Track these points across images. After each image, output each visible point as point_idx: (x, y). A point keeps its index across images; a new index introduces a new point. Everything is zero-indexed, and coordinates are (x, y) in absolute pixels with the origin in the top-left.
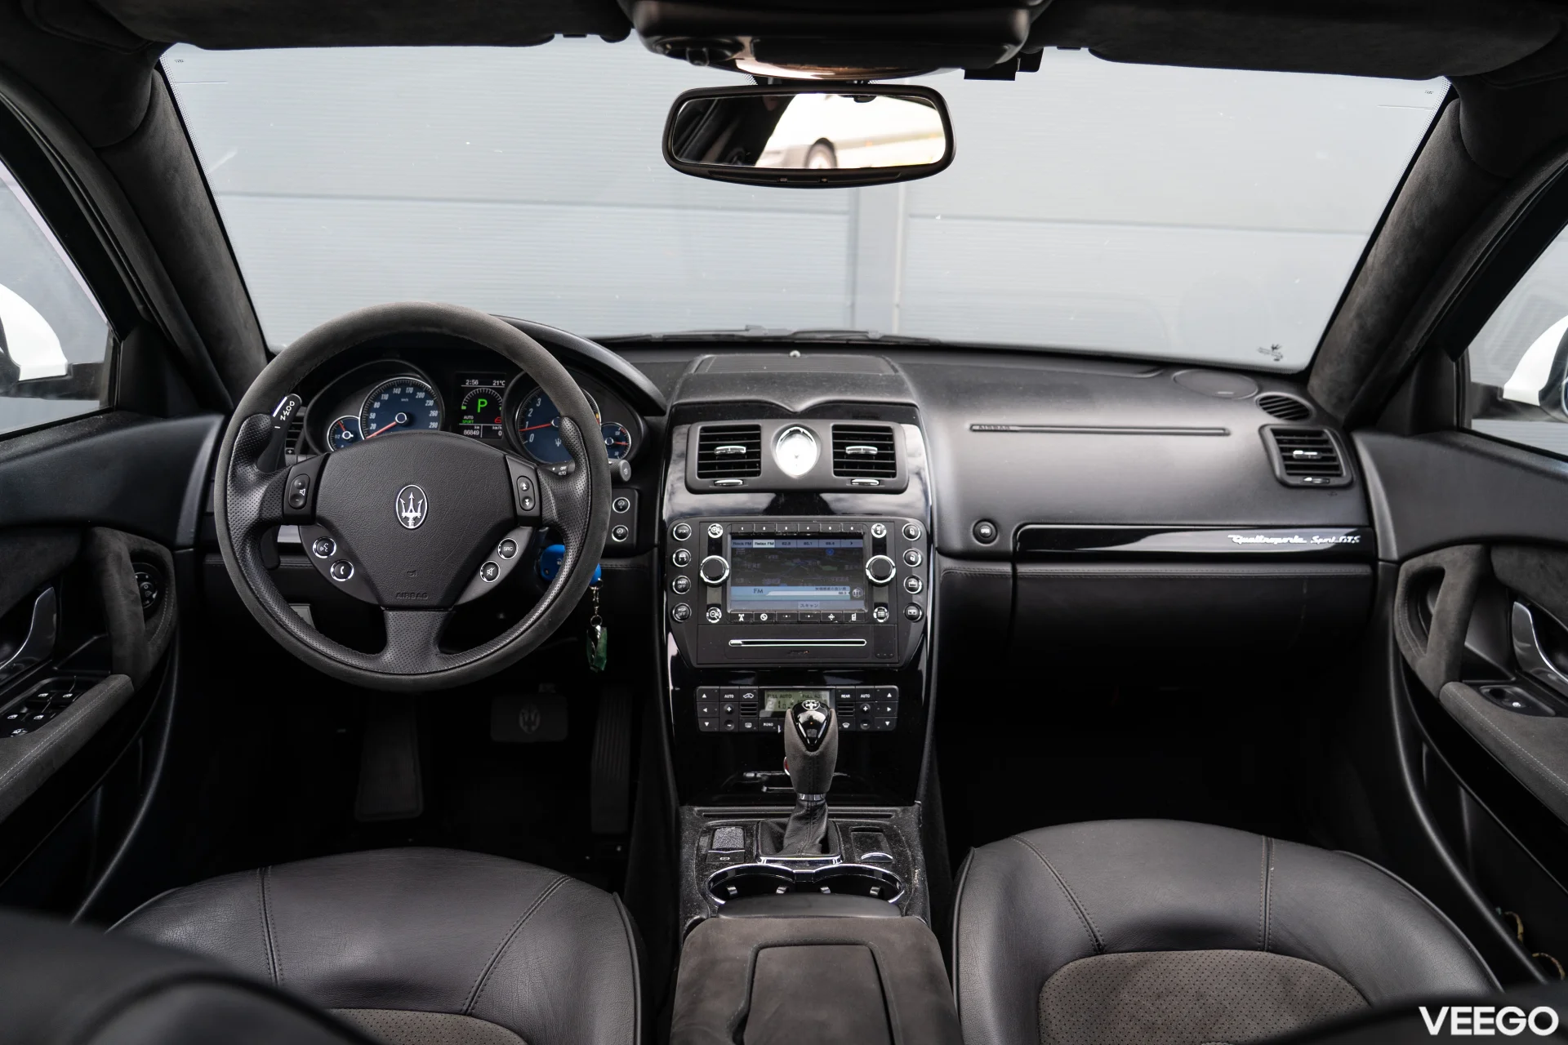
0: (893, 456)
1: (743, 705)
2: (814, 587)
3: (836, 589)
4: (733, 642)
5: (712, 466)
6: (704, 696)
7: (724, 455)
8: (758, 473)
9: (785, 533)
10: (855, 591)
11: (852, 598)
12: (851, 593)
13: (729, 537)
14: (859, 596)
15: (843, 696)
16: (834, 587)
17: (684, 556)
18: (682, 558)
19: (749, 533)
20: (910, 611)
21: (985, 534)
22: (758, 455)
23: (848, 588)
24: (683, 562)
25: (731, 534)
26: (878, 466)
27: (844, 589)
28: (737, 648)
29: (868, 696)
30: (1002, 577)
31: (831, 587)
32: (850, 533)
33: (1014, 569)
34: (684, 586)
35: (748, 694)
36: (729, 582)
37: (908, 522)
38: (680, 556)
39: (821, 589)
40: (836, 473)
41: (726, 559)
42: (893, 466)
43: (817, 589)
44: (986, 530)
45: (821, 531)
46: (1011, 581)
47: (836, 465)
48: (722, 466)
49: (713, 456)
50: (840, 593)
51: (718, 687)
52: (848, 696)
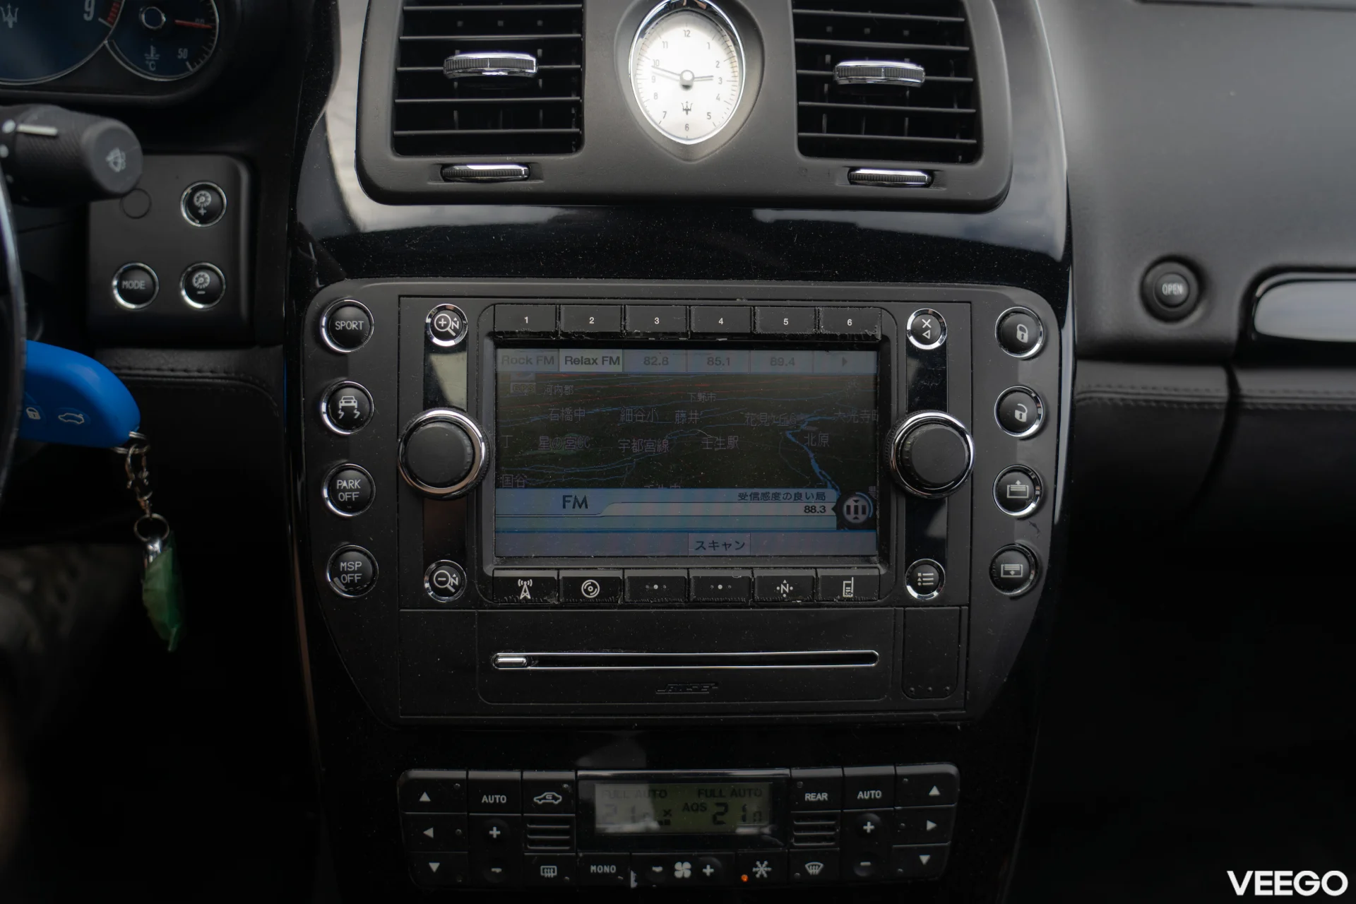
0: (969, 94)
1: (533, 820)
2: (736, 492)
3: (798, 497)
4: (504, 658)
5: (440, 116)
6: (425, 798)
7: (477, 84)
8: (573, 143)
9: (653, 334)
10: (851, 502)
11: (843, 524)
12: (838, 509)
13: (488, 344)
14: (862, 518)
15: (810, 797)
16: (793, 491)
17: (354, 404)
18: (348, 410)
19: (547, 334)
20: (1008, 567)
21: (1171, 296)
22: (575, 82)
23: (832, 495)
24: (347, 421)
25: (492, 335)
26: (922, 124)
27: (821, 497)
28: (514, 676)
29: (877, 794)
30: (1202, 409)
31: (783, 491)
32: (843, 336)
33: (1233, 384)
34: (354, 496)
35: (548, 796)
36: (489, 484)
37: (1010, 302)
38: (342, 404)
39: (755, 497)
40: (807, 148)
41: (477, 419)
42: (972, 126)
43: (742, 497)
44: (1175, 289)
45: (759, 330)
46: (1221, 420)
47: (806, 119)
48: (472, 116)
49: (441, 84)
50: (808, 509)
51: (461, 774)
52: (824, 796)
